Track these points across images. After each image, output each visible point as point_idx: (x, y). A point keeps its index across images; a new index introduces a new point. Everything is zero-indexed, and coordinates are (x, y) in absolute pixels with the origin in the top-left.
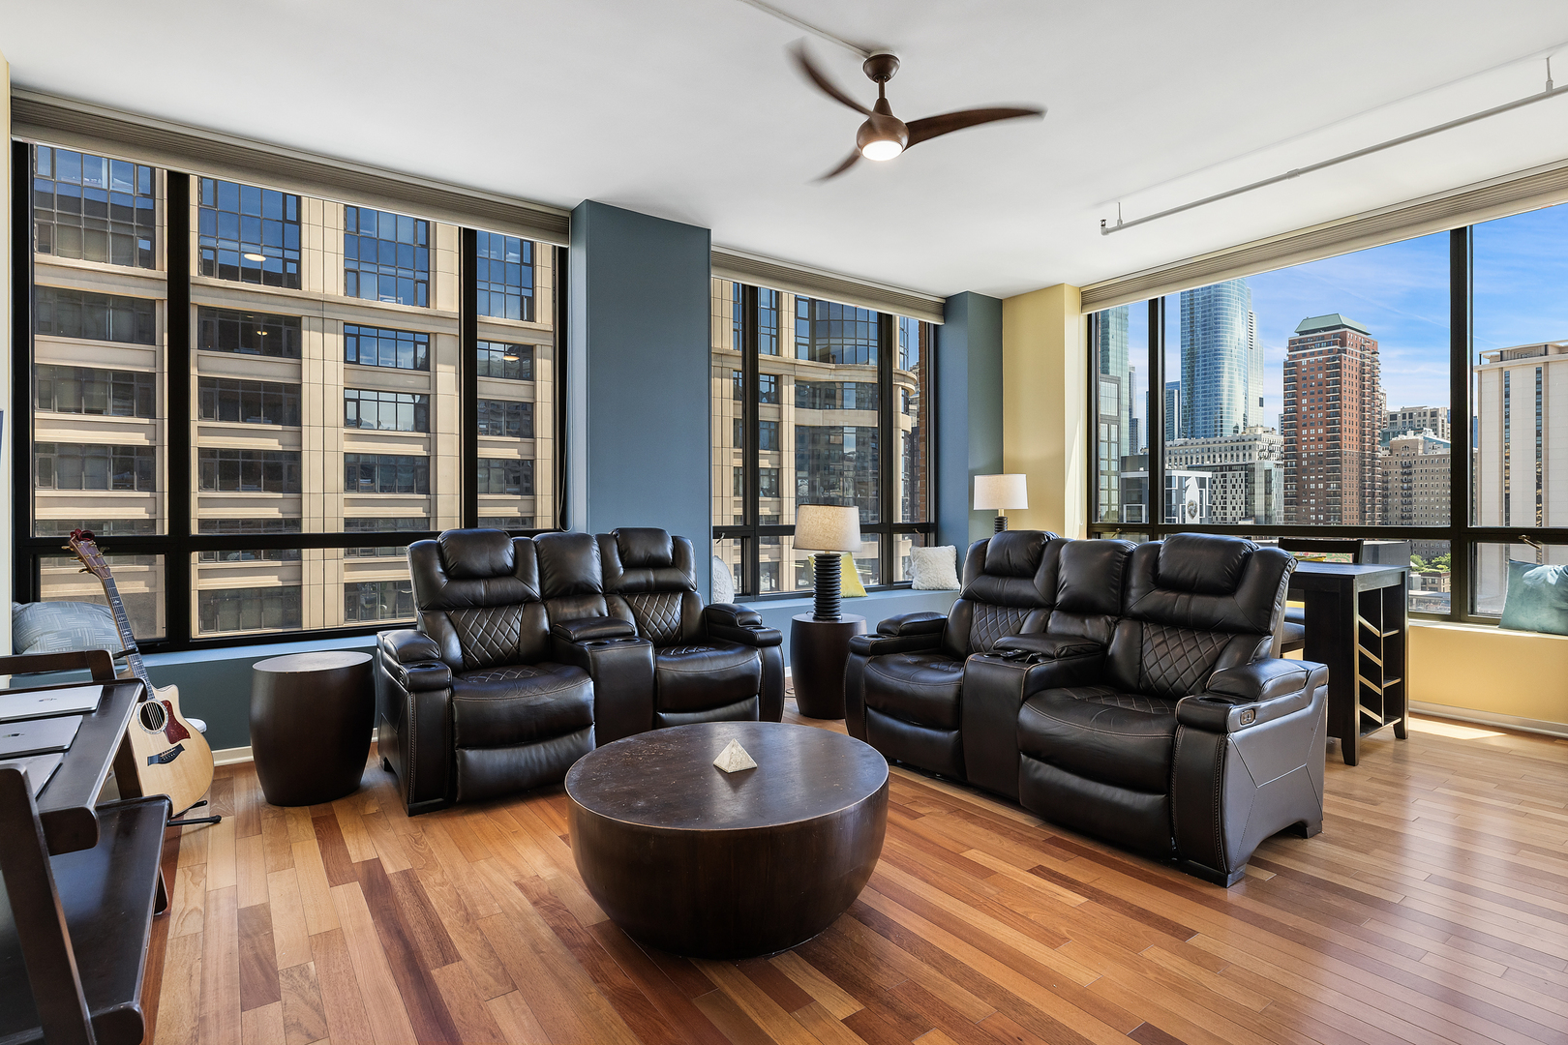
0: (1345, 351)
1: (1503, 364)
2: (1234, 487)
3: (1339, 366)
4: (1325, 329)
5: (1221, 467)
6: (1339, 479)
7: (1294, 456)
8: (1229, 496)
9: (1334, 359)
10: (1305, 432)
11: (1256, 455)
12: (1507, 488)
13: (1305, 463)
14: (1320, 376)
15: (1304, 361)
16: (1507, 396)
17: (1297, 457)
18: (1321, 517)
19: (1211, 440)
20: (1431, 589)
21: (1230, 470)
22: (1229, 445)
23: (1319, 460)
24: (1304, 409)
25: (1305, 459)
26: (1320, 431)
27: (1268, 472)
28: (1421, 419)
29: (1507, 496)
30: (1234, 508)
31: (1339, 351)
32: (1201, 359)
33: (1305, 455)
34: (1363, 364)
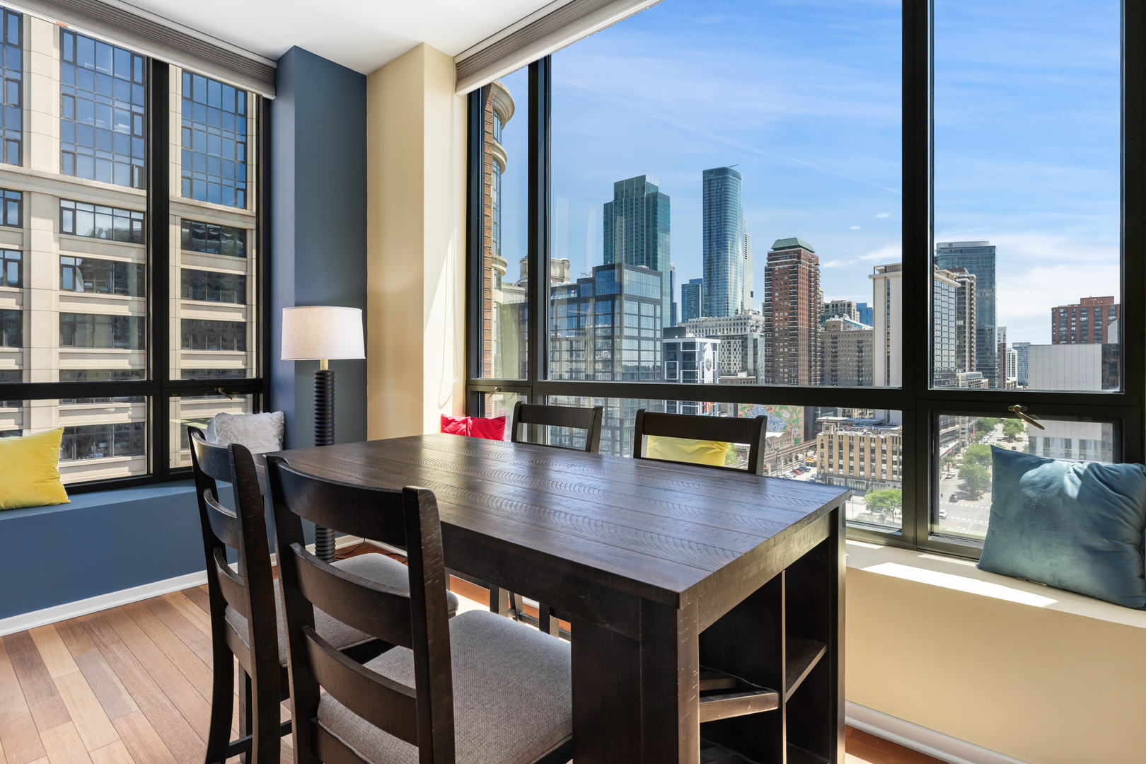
0: (800, 262)
1: (887, 274)
2: (735, 350)
3: (796, 272)
4: (789, 248)
5: (728, 337)
6: (796, 345)
7: (771, 330)
8: (732, 358)
9: (794, 267)
10: (777, 314)
11: (748, 329)
12: (889, 352)
13: (777, 335)
14: (786, 278)
15: (777, 268)
16: (889, 295)
17: (772, 330)
18: (786, 370)
19: (722, 318)
20: (847, 416)
21: (733, 339)
22: (733, 322)
23: (785, 333)
24: (777, 299)
25: (777, 332)
26: (786, 314)
27: (755, 340)
28: (842, 308)
29: (889, 357)
30: (735, 364)
31: (797, 262)
32: (715, 264)
33: (777, 330)
34: (810, 271)
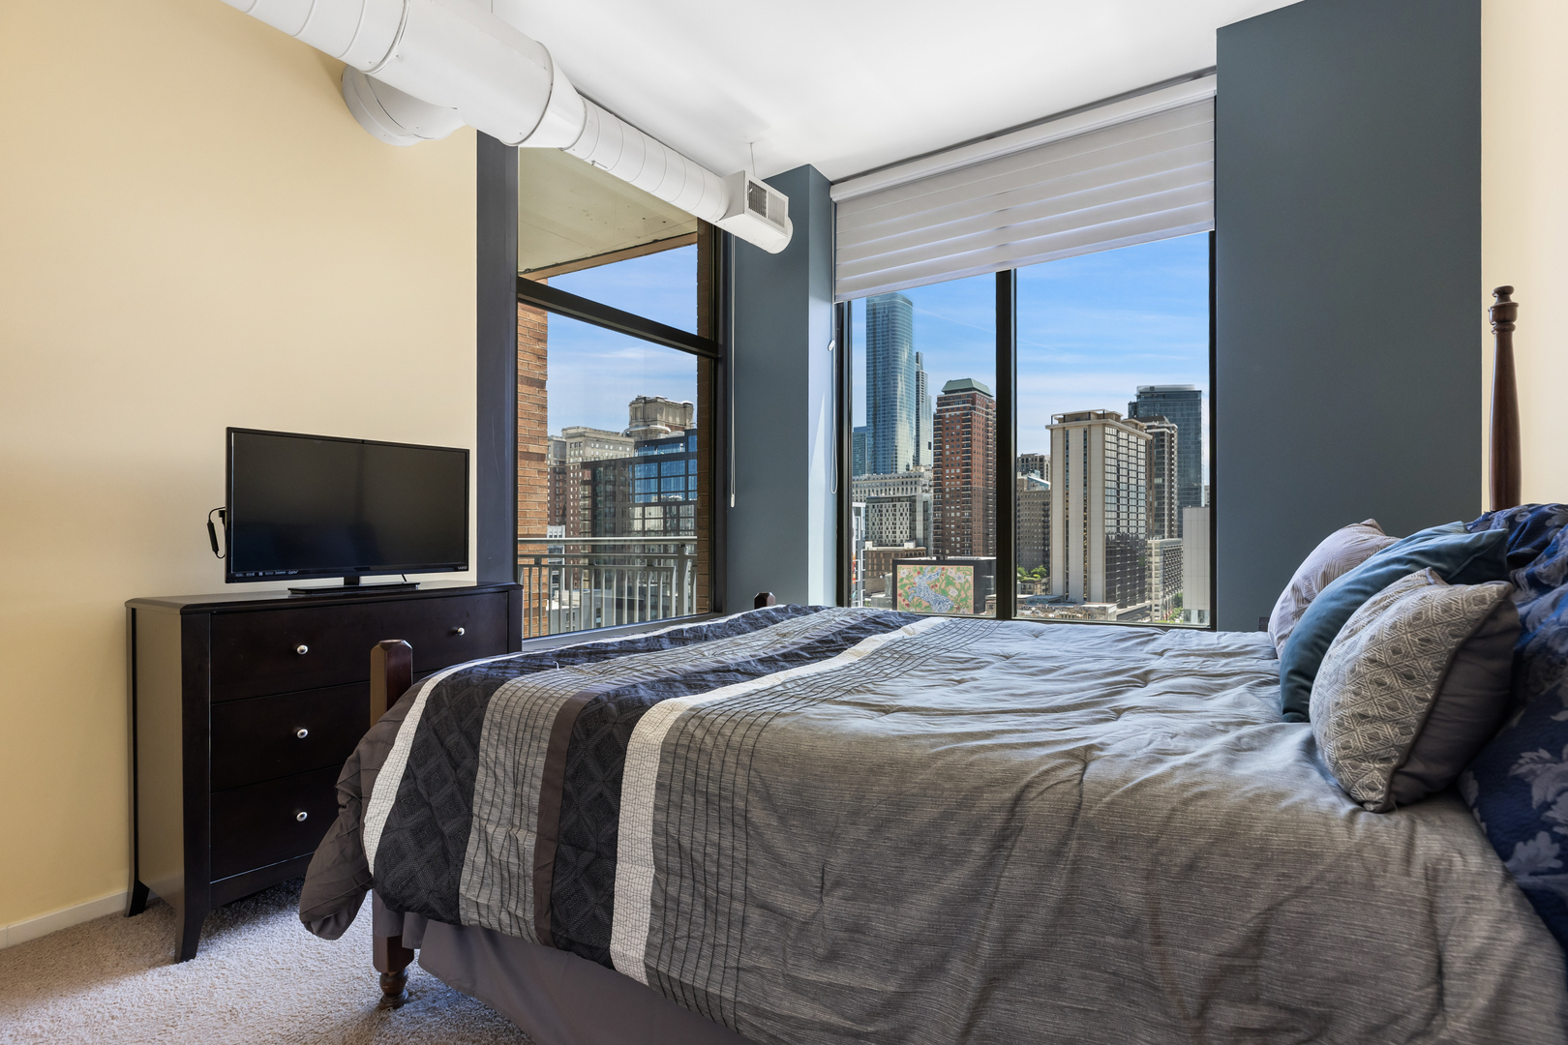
0: (974, 409)
1: (1065, 425)
2: (901, 515)
3: (970, 420)
4: (962, 390)
5: (892, 498)
6: (970, 508)
7: (941, 491)
8: (898, 522)
9: (967, 414)
10: (947, 471)
11: (919, 489)
12: (1067, 516)
13: (947, 496)
14: (958, 427)
15: (947, 414)
16: (1067, 448)
17: (942, 491)
18: (958, 538)
19: (887, 476)
20: (1029, 593)
21: (899, 501)
22: (901, 480)
23: (956, 494)
24: (948, 453)
25: (948, 493)
26: (958, 471)
27: (925, 503)
28: (1034, 463)
29: (1067, 521)
30: (901, 532)
31: (971, 409)
32: (881, 408)
33: (947, 490)
34: (987, 419)
